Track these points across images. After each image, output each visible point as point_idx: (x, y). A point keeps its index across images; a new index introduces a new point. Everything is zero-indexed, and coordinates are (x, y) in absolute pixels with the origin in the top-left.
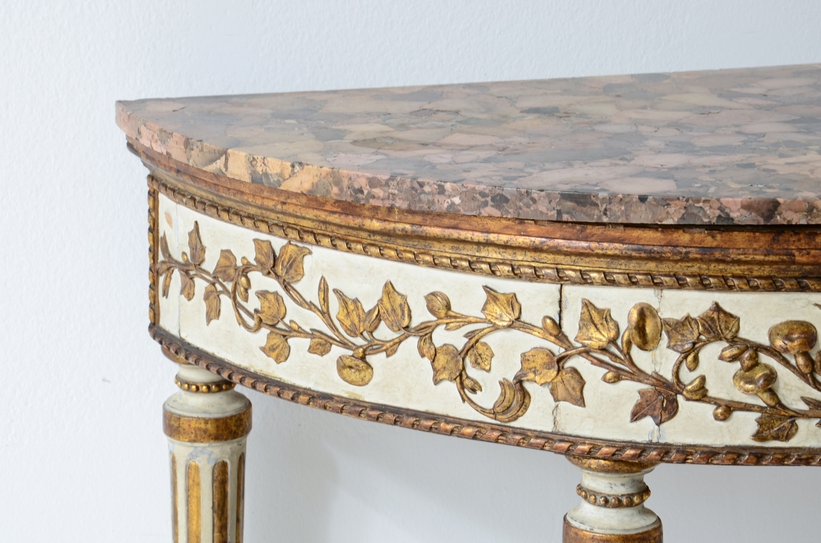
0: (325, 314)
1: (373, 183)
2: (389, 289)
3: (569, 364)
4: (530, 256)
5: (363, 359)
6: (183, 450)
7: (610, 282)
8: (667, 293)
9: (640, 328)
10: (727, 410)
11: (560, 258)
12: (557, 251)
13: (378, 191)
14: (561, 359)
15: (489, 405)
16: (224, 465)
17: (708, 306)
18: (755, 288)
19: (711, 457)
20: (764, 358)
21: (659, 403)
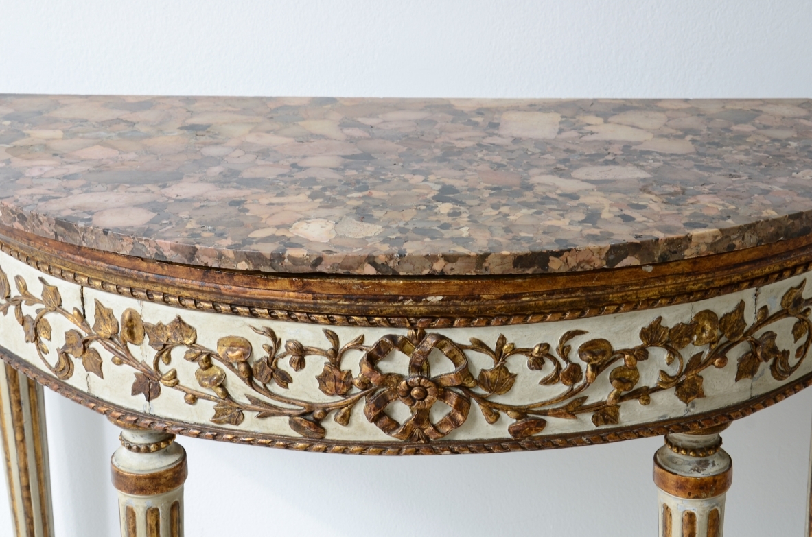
3: (91, 345)
4: (59, 262)
7: (107, 290)
8: (145, 303)
9: (131, 328)
11: (76, 268)
14: (86, 341)
15: (53, 365)
17: (173, 318)
18: (201, 308)
19: (183, 430)
20: (215, 362)
21: (148, 385)
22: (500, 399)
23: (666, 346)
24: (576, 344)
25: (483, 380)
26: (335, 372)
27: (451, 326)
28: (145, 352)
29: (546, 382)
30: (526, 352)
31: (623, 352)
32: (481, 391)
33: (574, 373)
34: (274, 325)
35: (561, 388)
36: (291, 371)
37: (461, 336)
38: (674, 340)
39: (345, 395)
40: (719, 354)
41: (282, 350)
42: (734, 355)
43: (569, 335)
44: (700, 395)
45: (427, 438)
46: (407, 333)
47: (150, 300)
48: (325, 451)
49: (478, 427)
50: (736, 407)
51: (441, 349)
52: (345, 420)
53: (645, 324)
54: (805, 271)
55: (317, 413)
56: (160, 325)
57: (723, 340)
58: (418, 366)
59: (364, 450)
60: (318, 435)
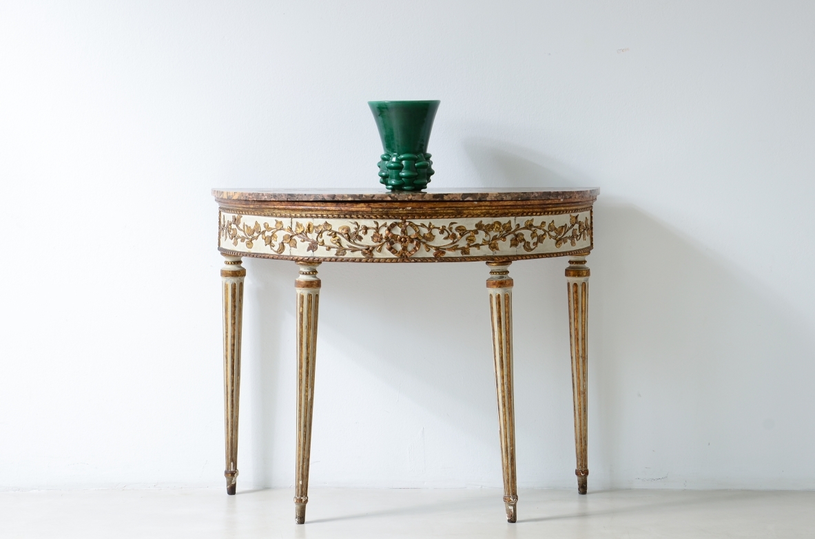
0: (244, 231)
1: (250, 194)
2: (256, 223)
3: (293, 238)
4: (284, 211)
5: (251, 241)
6: (224, 279)
7: (302, 217)
8: (315, 219)
9: (309, 228)
10: (329, 248)
11: (290, 211)
12: (289, 209)
13: (250, 197)
14: (291, 237)
15: (276, 250)
16: (235, 284)
17: (324, 222)
18: (335, 217)
19: (325, 259)
20: (337, 235)
21: (313, 247)
22: (430, 243)
23: (484, 230)
24: (454, 226)
25: (424, 237)
26: (377, 234)
27: (414, 218)
28: (313, 236)
29: (446, 238)
30: (438, 228)
31: (470, 231)
32: (424, 240)
33: (454, 236)
34: (358, 221)
35: (450, 241)
36: (363, 236)
37: (417, 222)
38: (488, 229)
39: (380, 242)
40: (504, 237)
41: (360, 228)
42: (509, 238)
43: (452, 223)
44: (498, 249)
45: (407, 256)
46: (400, 221)
47: (317, 217)
48: (373, 262)
49: (423, 253)
50: (511, 256)
51: (411, 226)
52: (380, 251)
53: (477, 222)
54: (532, 215)
55: (371, 248)
56: (319, 225)
57: (504, 232)
58: (404, 232)
59: (385, 260)
60: (370, 256)
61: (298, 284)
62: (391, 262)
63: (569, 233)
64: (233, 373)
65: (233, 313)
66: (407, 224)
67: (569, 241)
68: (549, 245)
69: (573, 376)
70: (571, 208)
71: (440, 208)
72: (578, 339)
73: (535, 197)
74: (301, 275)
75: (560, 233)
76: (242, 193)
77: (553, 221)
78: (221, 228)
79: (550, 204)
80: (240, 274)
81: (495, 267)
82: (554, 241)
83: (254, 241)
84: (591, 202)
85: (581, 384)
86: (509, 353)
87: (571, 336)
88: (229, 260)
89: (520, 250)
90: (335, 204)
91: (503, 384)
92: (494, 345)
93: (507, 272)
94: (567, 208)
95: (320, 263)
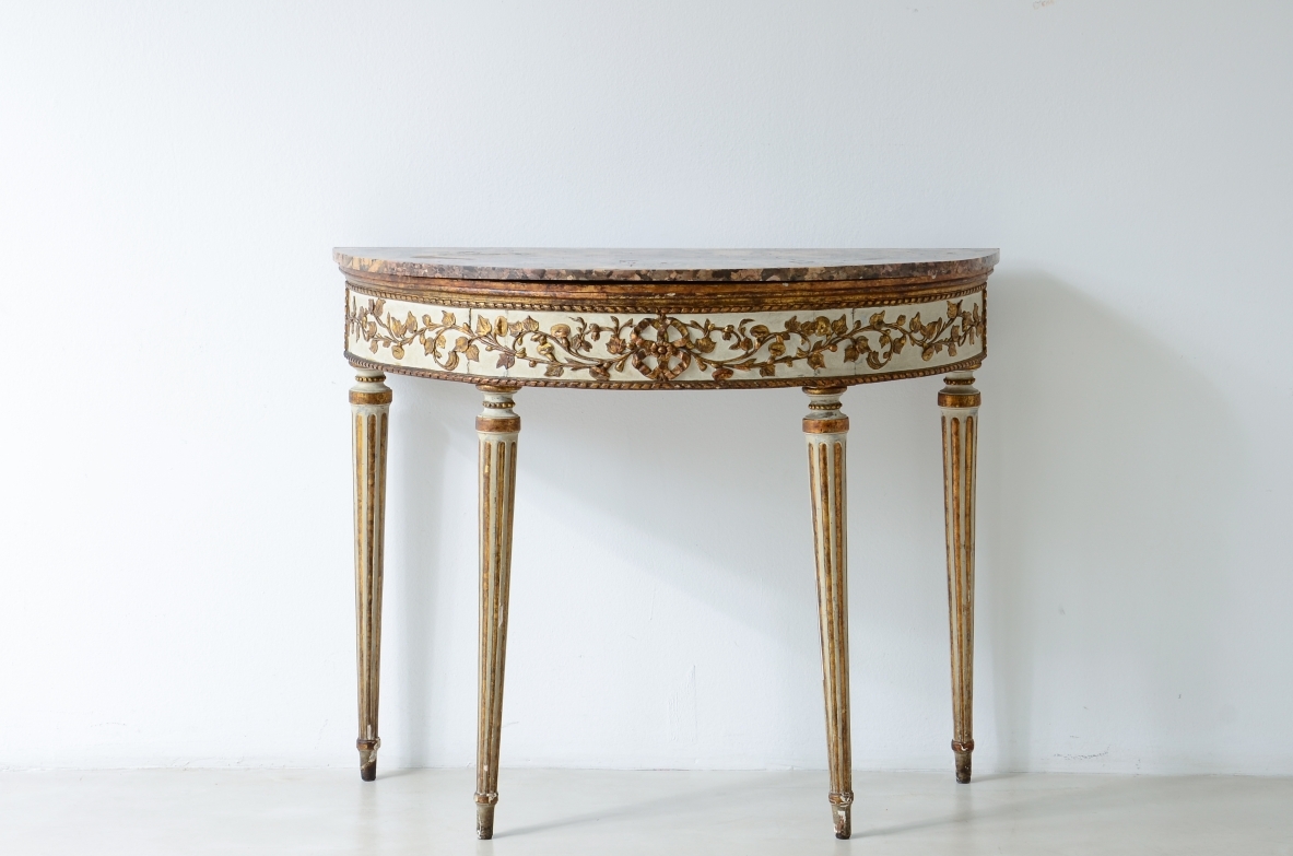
0: (389, 328)
1: (398, 265)
2: (410, 315)
3: (473, 343)
4: (458, 296)
5: (401, 347)
6: (355, 408)
7: (487, 307)
8: (510, 311)
9: (500, 328)
10: (534, 363)
11: (469, 297)
12: (465, 293)
13: (400, 269)
14: (470, 341)
15: (444, 363)
16: (374, 416)
17: (526, 317)
18: (544, 309)
19: (527, 382)
20: (549, 340)
21: (507, 360)
22: (708, 357)
23: (799, 333)
24: (749, 326)
25: (697, 345)
26: (616, 339)
27: (681, 313)
28: (507, 341)
29: (734, 347)
30: (721, 329)
31: (776, 334)
32: (697, 351)
33: (748, 343)
34: (583, 315)
35: (741, 352)
36: (592, 342)
37: (685, 318)
38: (806, 330)
39: (621, 353)
40: (833, 345)
41: (588, 329)
42: (843, 345)
43: (745, 321)
44: (823, 366)
45: (667, 379)
46: (655, 317)
47: (514, 308)
48: (609, 388)
49: (695, 373)
50: (846, 377)
51: (675, 325)
52: (621, 368)
53: (788, 319)
54: (882, 304)
55: (605, 365)
56: (518, 323)
57: (834, 336)
58: (662, 335)
59: (630, 385)
60: (605, 378)
61: (480, 424)
62: (640, 389)
63: (946, 334)
64: (370, 572)
65: (372, 467)
66: (668, 322)
67: (945, 348)
68: (911, 356)
69: (949, 579)
70: (950, 289)
71: (724, 294)
72: (958, 516)
73: (888, 273)
74: (486, 409)
75: (930, 334)
76: (385, 262)
77: (918, 315)
78: (350, 318)
79: (914, 285)
80: (381, 398)
81: (819, 398)
82: (920, 349)
83: (405, 347)
84: (984, 277)
85: (964, 593)
86: (841, 546)
87: (946, 509)
88: (364, 374)
89: (861, 366)
90: (544, 286)
91: (830, 601)
92: (815, 533)
93: (839, 405)
94: (943, 290)
95: (520, 388)
